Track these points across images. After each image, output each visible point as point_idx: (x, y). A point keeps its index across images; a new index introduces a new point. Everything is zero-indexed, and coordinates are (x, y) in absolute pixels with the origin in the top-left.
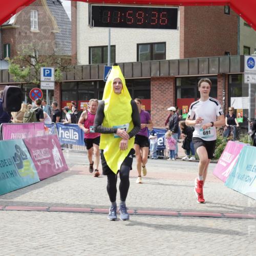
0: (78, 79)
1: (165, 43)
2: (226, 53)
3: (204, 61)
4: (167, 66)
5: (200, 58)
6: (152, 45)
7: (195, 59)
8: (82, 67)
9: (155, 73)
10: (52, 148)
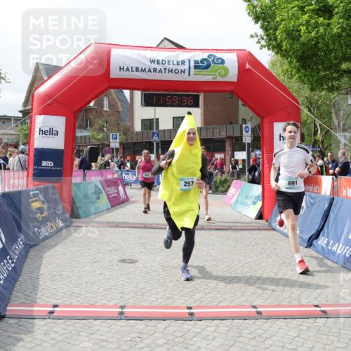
0: (134, 141)
2: (231, 123)
3: (217, 128)
5: (215, 126)
7: (211, 127)
8: (137, 133)
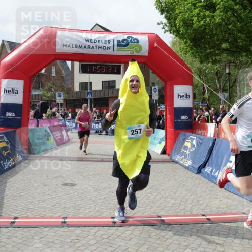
0: (74, 98)
1: (115, 81)
4: (116, 91)
6: (109, 81)
8: (76, 92)
9: (111, 95)
10: (62, 130)
